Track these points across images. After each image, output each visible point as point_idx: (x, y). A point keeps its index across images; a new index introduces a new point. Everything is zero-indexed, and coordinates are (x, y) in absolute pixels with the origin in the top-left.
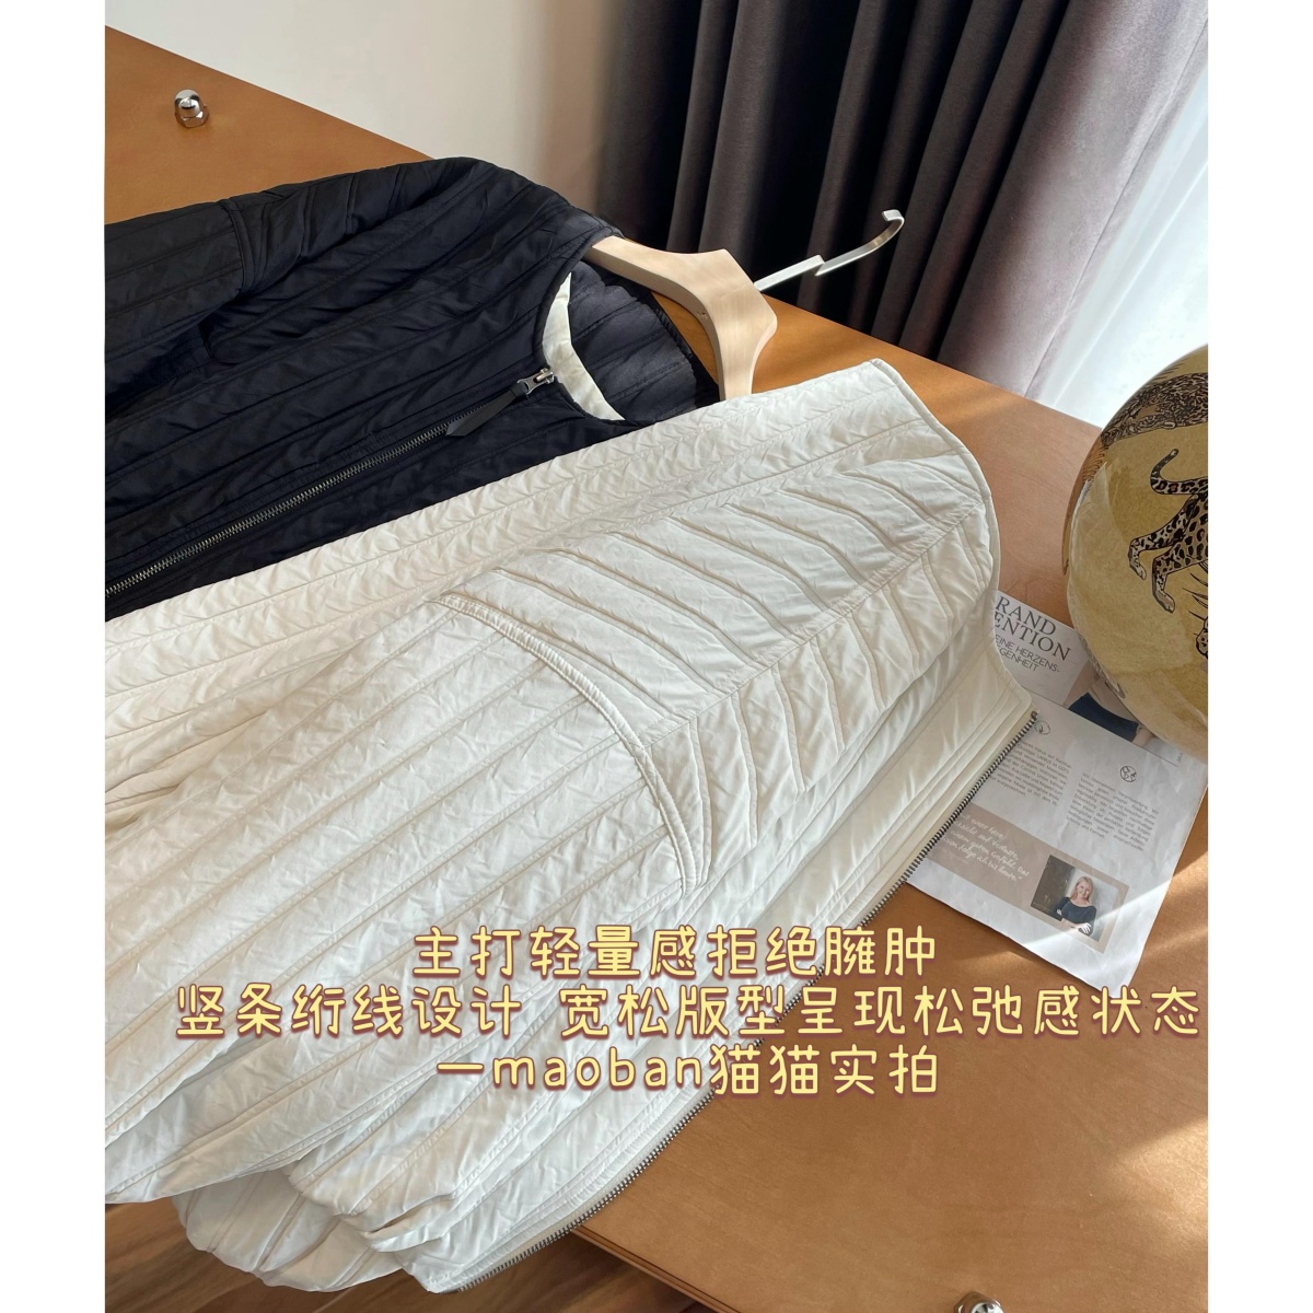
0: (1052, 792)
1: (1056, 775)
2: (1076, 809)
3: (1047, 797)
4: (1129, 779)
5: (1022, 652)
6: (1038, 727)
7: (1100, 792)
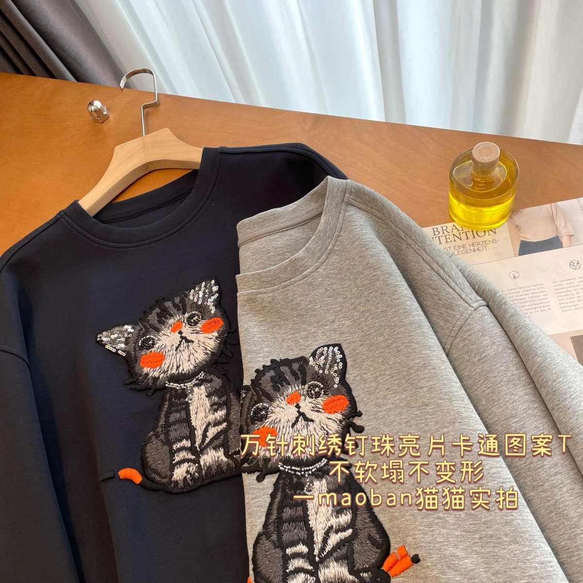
0: (544, 305)
1: (538, 294)
2: (564, 303)
3: (543, 309)
4: (578, 267)
5: (473, 245)
6: (512, 276)
7: (569, 286)
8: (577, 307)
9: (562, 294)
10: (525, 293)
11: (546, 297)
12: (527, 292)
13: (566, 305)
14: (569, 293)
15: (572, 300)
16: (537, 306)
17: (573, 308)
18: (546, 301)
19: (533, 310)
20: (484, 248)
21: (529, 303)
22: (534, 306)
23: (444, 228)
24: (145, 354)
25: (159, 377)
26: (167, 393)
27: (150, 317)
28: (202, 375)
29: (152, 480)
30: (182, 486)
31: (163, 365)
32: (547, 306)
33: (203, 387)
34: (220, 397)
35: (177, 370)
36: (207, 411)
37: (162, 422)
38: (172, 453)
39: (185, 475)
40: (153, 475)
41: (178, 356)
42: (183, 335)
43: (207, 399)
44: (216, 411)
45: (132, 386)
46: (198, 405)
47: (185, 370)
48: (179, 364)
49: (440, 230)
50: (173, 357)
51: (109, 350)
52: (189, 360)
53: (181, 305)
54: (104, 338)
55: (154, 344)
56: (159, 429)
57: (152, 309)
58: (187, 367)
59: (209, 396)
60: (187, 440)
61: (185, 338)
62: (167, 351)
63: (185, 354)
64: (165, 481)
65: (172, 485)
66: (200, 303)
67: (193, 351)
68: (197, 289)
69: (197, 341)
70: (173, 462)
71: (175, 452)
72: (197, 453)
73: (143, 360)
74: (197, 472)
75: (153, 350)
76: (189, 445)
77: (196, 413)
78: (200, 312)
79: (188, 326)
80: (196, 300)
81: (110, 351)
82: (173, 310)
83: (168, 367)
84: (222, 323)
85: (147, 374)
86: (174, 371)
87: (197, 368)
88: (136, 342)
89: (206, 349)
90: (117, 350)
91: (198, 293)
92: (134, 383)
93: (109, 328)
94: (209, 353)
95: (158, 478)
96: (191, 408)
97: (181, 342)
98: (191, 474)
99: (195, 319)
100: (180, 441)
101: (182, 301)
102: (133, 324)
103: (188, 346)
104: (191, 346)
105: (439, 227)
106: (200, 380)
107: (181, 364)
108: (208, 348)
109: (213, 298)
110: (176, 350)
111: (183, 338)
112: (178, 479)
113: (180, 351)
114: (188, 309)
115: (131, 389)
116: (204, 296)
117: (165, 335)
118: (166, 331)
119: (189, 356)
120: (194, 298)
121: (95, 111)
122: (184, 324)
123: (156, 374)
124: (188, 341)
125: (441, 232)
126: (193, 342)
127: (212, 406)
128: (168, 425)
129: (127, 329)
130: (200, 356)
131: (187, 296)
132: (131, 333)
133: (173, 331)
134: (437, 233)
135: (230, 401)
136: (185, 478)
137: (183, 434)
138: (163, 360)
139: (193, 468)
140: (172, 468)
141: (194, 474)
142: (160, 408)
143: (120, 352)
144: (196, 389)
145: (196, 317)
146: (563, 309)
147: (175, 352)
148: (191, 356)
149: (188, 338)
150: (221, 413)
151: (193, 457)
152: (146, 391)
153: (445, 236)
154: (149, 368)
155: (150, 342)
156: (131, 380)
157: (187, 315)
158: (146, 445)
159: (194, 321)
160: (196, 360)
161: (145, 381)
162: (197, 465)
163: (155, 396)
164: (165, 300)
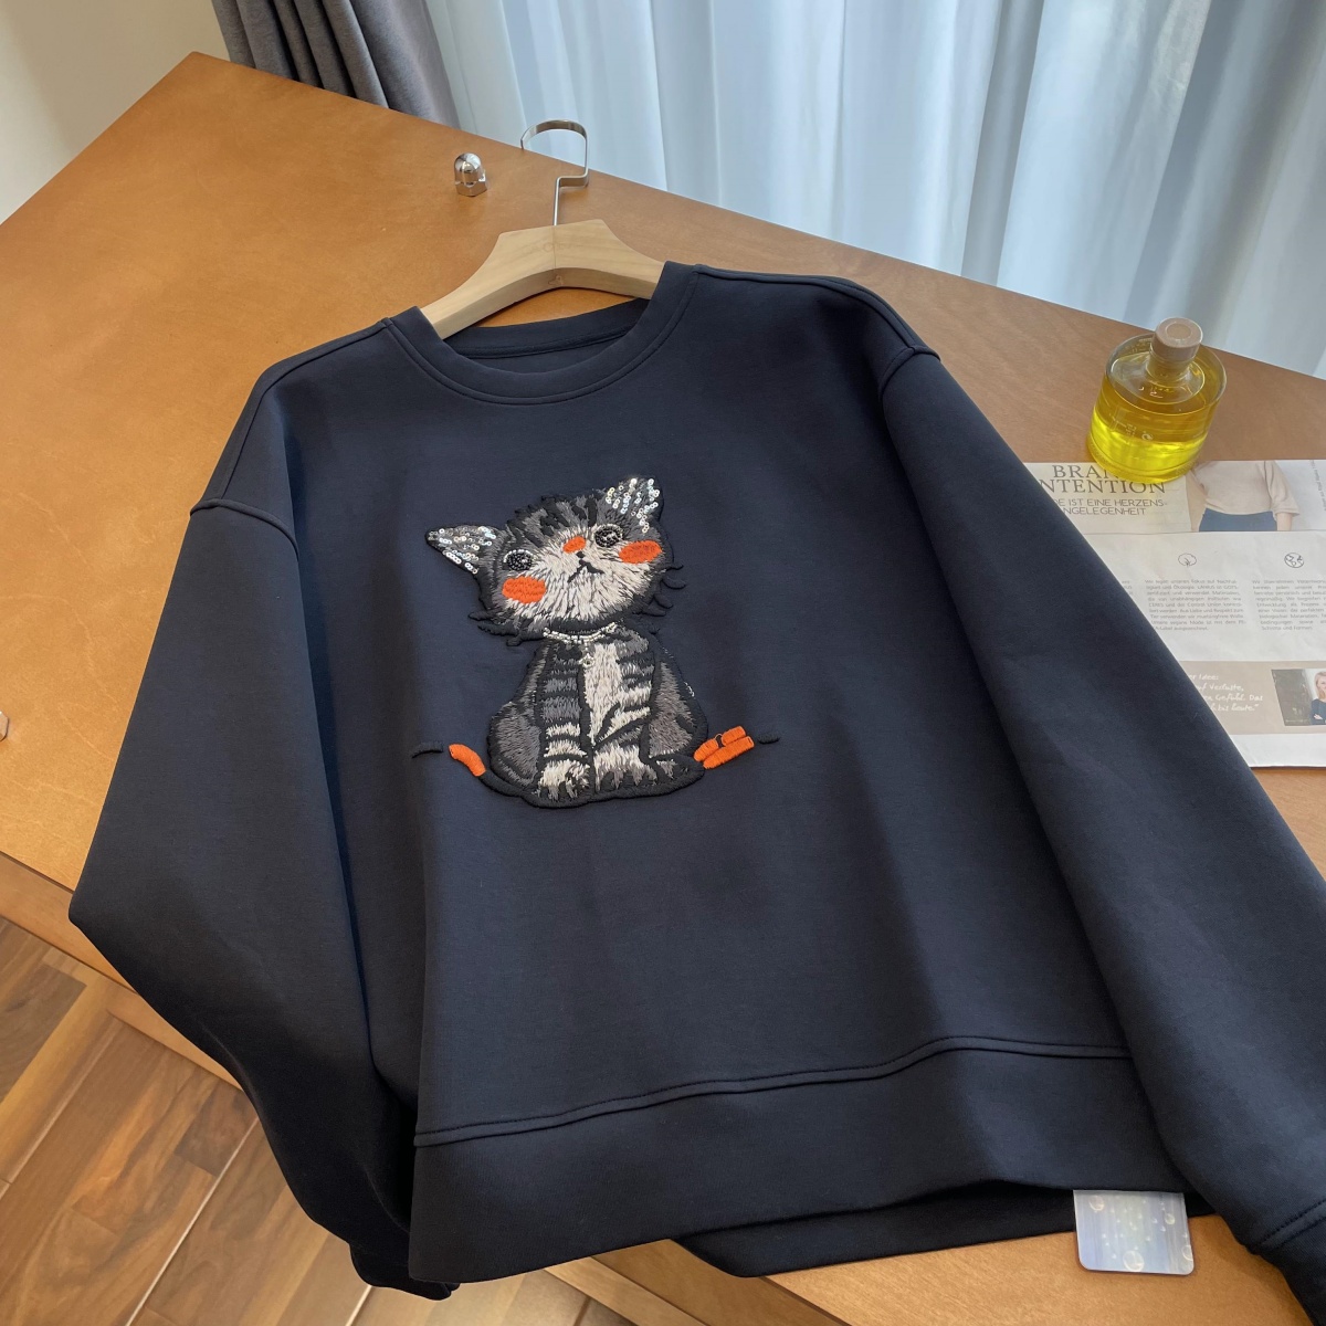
0: (1233, 614)
1: (1226, 596)
2: (1267, 616)
3: (1230, 619)
4: (1298, 565)
5: (1121, 502)
6: (1183, 561)
7: (1279, 591)
8: (1288, 625)
9: (1265, 602)
10: (1202, 590)
11: (1237, 602)
12: (1206, 590)
13: (1271, 620)
14: (1278, 602)
15: (1283, 614)
16: (1220, 614)
17: (1282, 626)
18: (1238, 608)
19: (1213, 620)
20: (1141, 511)
21: (1206, 608)
22: (1217, 614)
23: (1075, 469)
24: (513, 578)
25: (532, 620)
26: (545, 646)
27: (527, 521)
28: (612, 627)
29: (504, 778)
30: (556, 797)
31: (542, 602)
32: (1238, 616)
33: (612, 646)
34: (642, 666)
35: (567, 612)
36: (616, 685)
37: (531, 688)
38: (545, 742)
39: (563, 779)
40: (506, 769)
41: (572, 591)
42: (585, 559)
43: (618, 666)
44: (631, 686)
45: (483, 624)
46: (601, 673)
47: (583, 615)
48: (571, 604)
49: (1067, 470)
50: (562, 591)
51: (448, 559)
52: (591, 601)
53: (586, 511)
54: (443, 538)
55: (529, 564)
56: (525, 700)
57: (531, 509)
58: (586, 611)
59: (622, 661)
60: (574, 724)
61: (588, 565)
62: (552, 580)
63: (586, 590)
64: (526, 782)
65: (539, 791)
66: (623, 511)
67: (600, 588)
68: (621, 487)
69: (610, 572)
70: (545, 755)
71: (551, 740)
72: (590, 749)
73: (509, 587)
74: (585, 777)
75: (528, 573)
76: (577, 734)
77: (596, 686)
78: (621, 526)
79: (595, 546)
80: (615, 506)
81: (451, 561)
82: (570, 517)
83: (552, 607)
84: (659, 551)
85: (512, 611)
86: (562, 614)
87: (605, 615)
88: (499, 555)
89: (625, 588)
90: (464, 562)
91: (622, 496)
92: (488, 619)
93: (451, 524)
94: (630, 595)
95: (513, 775)
96: (587, 676)
97: (579, 570)
98: (574, 779)
99: (610, 536)
100: (562, 723)
101: (591, 505)
102: (497, 527)
103: (592, 579)
104: (598, 579)
105: (1066, 466)
106: (607, 635)
107: (576, 603)
108: (629, 587)
109: (647, 508)
110: (569, 581)
111: (582, 563)
112: (550, 784)
113: (576, 583)
114: (600, 517)
115: (480, 628)
116: (632, 502)
117: (552, 554)
118: (554, 547)
119: (593, 595)
120: (613, 502)
121: (468, 172)
122: (588, 542)
123: (529, 613)
124: (592, 570)
125: (1068, 474)
126: (602, 572)
127: (625, 678)
128: (540, 696)
129: (483, 533)
130: (614, 598)
131: (599, 497)
132: (490, 540)
133: (568, 549)
134: (1060, 474)
135: (661, 676)
136: (563, 784)
137: (567, 715)
138: (543, 593)
139: (579, 771)
140: (542, 764)
141: (580, 780)
142: (529, 668)
143: (469, 566)
144: (599, 647)
145: (614, 534)
146: (1265, 626)
147: (566, 584)
148: (597, 595)
149: (594, 566)
150: (642, 692)
151: (582, 753)
152: (505, 638)
153: (1075, 481)
154: (517, 602)
155: (523, 561)
156: (483, 614)
157: (595, 528)
158: (498, 720)
159: (609, 539)
160: (605, 602)
161: (508, 621)
162: (587, 766)
163: (520, 648)
164: (557, 498)
